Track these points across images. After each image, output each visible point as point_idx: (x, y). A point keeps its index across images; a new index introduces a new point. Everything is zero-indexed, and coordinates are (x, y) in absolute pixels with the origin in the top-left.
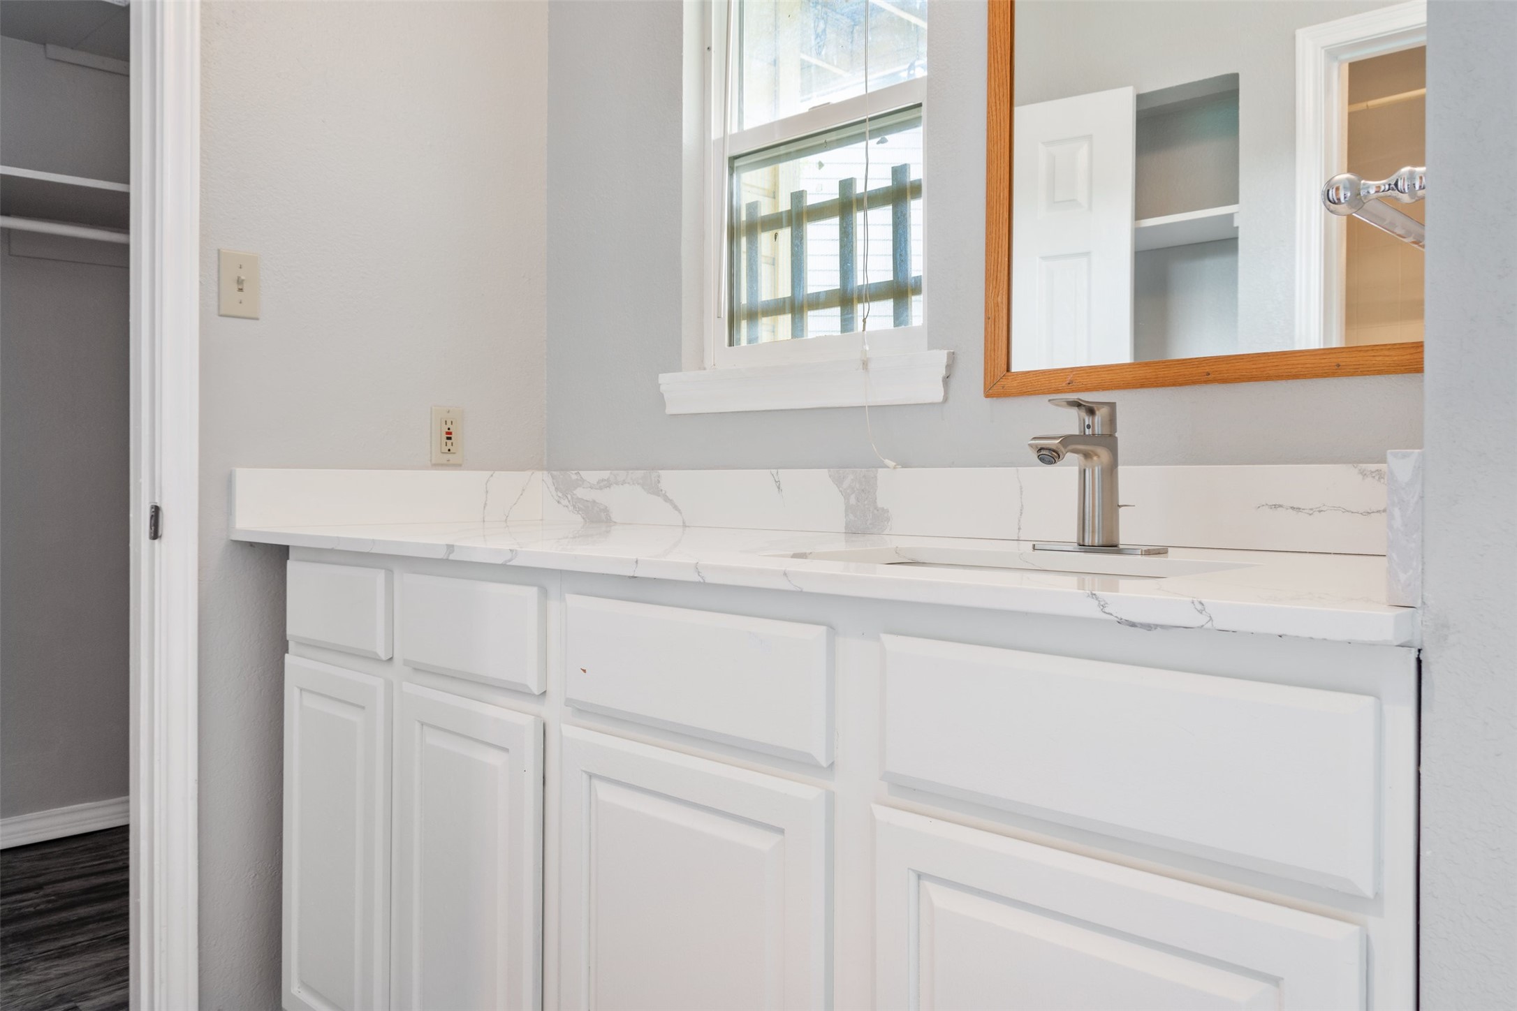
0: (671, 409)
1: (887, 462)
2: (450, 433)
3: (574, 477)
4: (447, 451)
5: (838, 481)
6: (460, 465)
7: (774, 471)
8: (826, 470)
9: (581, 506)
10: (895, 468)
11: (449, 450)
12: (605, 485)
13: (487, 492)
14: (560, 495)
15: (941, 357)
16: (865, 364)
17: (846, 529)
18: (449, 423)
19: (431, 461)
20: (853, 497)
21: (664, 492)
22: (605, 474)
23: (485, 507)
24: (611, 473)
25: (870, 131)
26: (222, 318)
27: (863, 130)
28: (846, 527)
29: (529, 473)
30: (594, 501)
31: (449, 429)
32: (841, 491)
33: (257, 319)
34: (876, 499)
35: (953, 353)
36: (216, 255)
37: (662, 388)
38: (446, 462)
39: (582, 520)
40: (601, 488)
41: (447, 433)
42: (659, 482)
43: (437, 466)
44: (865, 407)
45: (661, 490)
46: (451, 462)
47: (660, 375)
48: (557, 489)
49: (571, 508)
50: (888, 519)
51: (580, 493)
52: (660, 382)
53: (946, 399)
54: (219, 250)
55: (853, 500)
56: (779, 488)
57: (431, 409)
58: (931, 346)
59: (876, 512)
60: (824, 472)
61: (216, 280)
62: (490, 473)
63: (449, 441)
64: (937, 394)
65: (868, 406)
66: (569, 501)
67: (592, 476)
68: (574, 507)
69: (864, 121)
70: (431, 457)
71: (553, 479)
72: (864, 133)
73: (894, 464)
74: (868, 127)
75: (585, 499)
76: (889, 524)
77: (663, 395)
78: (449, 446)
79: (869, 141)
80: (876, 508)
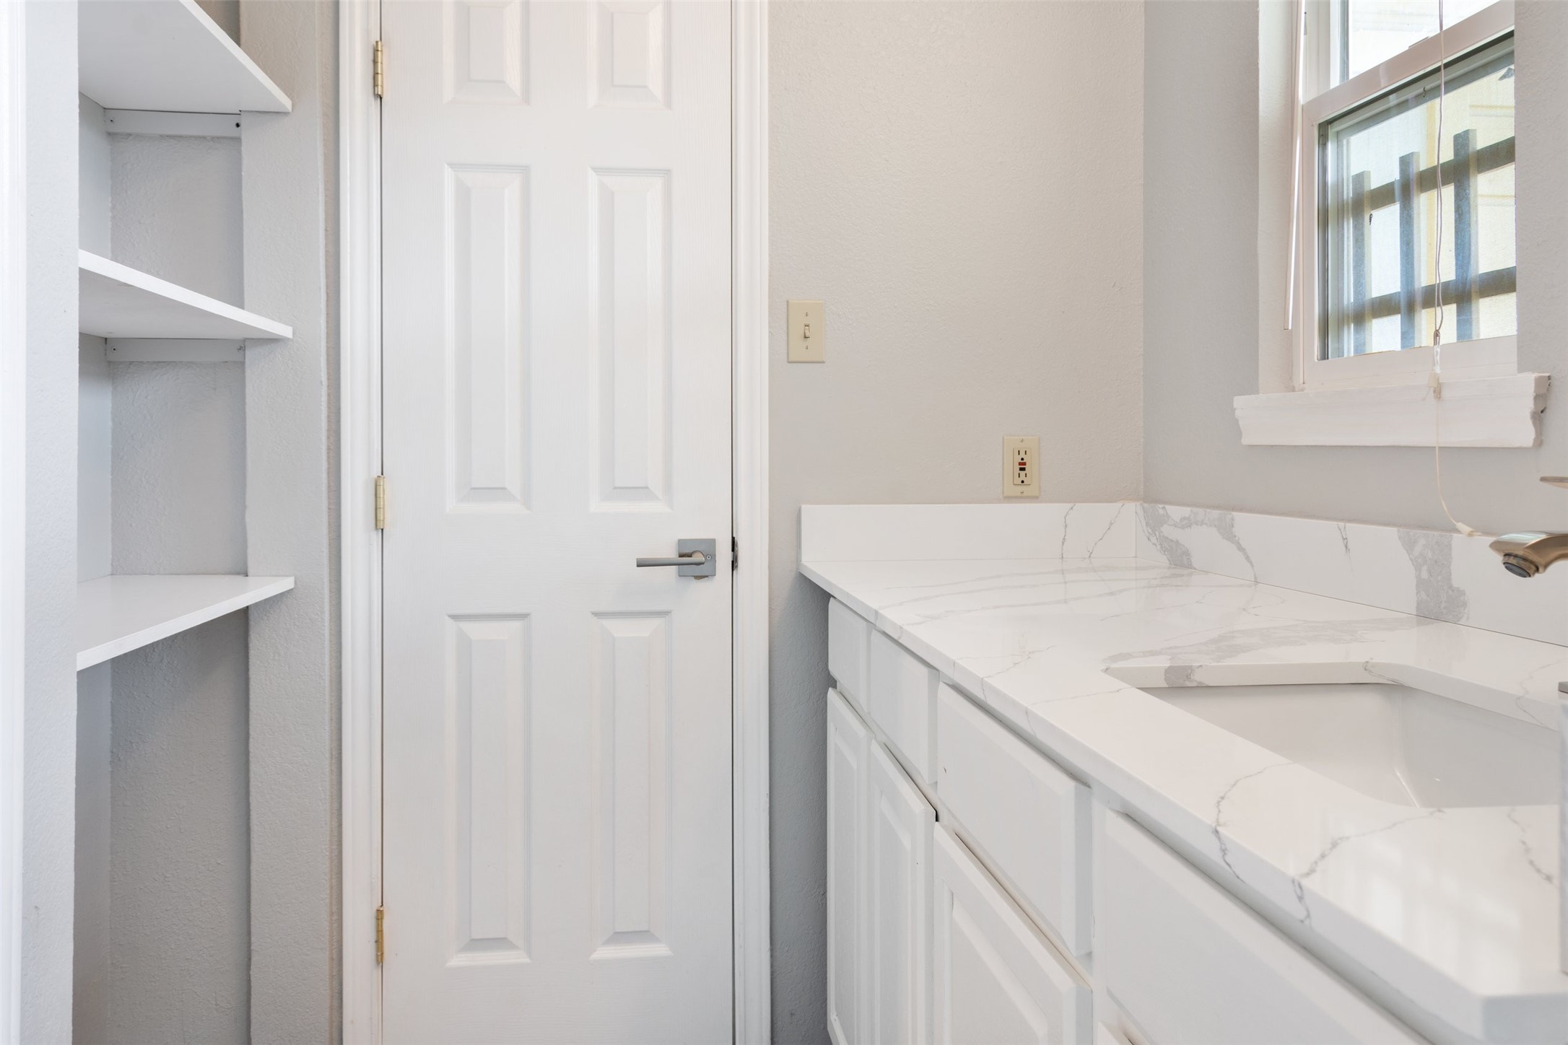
0: (1246, 441)
1: (1460, 526)
2: (1025, 464)
3: (1161, 512)
4: (1020, 483)
5: (1409, 545)
6: (1037, 498)
7: (1341, 524)
8: (1395, 529)
9: (1167, 546)
10: (1470, 535)
11: (1023, 482)
12: (1186, 523)
13: (1066, 526)
14: (1150, 531)
15: (1527, 383)
16: (1438, 392)
17: (1417, 611)
18: (1022, 455)
19: (1003, 493)
20: (1425, 568)
21: (1237, 539)
22: (1186, 511)
23: (1063, 543)
24: (1191, 511)
25: (1445, 83)
26: (791, 364)
27: (1438, 83)
28: (1418, 608)
29: (1119, 504)
30: (1177, 542)
31: (1022, 459)
32: (1411, 560)
33: (824, 362)
34: (1451, 575)
35: (1549, 378)
36: (786, 306)
37: (1238, 413)
38: (1019, 494)
39: (1168, 562)
40: (1183, 528)
41: (1020, 464)
42: (1233, 526)
43: (1009, 499)
44: (1435, 447)
45: (1235, 536)
46: (1025, 494)
47: (1236, 398)
48: (1147, 524)
49: (1159, 547)
50: (1465, 604)
51: (1167, 530)
52: (1235, 407)
53: (1539, 442)
54: (787, 302)
55: (1425, 575)
56: (1346, 547)
57: (1003, 438)
58: (1522, 368)
59: (1451, 592)
60: (1392, 532)
61: (785, 329)
62: (1069, 506)
63: (1022, 473)
64: (1525, 435)
65: (1440, 448)
66: (1157, 539)
67: (1176, 512)
68: (1162, 547)
69: (1438, 70)
70: (1003, 489)
71: (1144, 512)
72: (1439, 86)
73: (1471, 529)
74: (1443, 77)
75: (1170, 538)
76: (1466, 611)
77: (1237, 421)
78: (1023, 477)
79: (1443, 97)
80: (1451, 587)
